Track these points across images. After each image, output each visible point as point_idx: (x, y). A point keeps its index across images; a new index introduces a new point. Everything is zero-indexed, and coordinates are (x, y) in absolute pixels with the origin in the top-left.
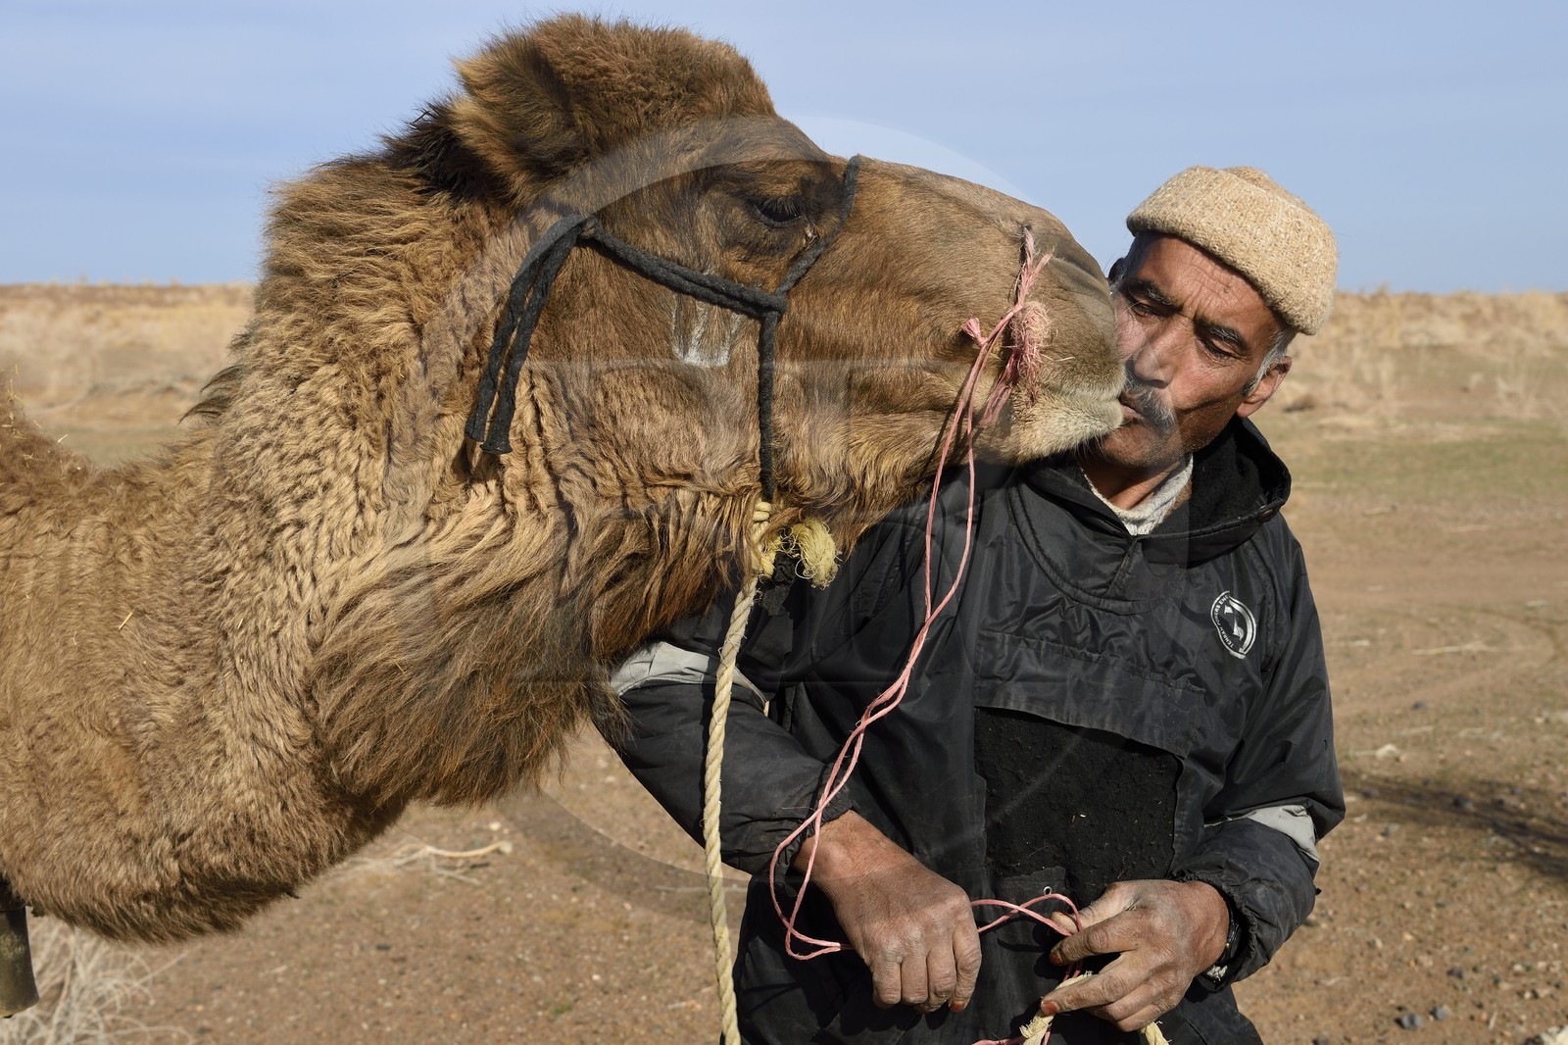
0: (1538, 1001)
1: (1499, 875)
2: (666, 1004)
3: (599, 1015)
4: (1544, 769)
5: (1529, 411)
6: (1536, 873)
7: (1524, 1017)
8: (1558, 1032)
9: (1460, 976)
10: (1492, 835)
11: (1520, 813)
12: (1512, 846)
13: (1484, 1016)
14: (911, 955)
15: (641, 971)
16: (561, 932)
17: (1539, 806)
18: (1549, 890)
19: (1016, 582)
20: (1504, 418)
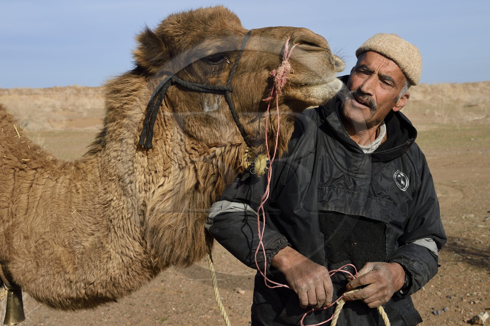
0: (475, 305)
1: (458, 266)
2: (198, 316)
3: (176, 321)
4: (468, 232)
5: (446, 121)
6: (470, 265)
7: (472, 310)
8: (484, 314)
9: (450, 298)
10: (455, 254)
11: (462, 246)
12: (461, 256)
13: (460, 310)
14: (310, 289)
15: (188, 306)
16: (160, 295)
17: (468, 244)
18: (474, 270)
19: (328, 170)
20: (438, 123)
